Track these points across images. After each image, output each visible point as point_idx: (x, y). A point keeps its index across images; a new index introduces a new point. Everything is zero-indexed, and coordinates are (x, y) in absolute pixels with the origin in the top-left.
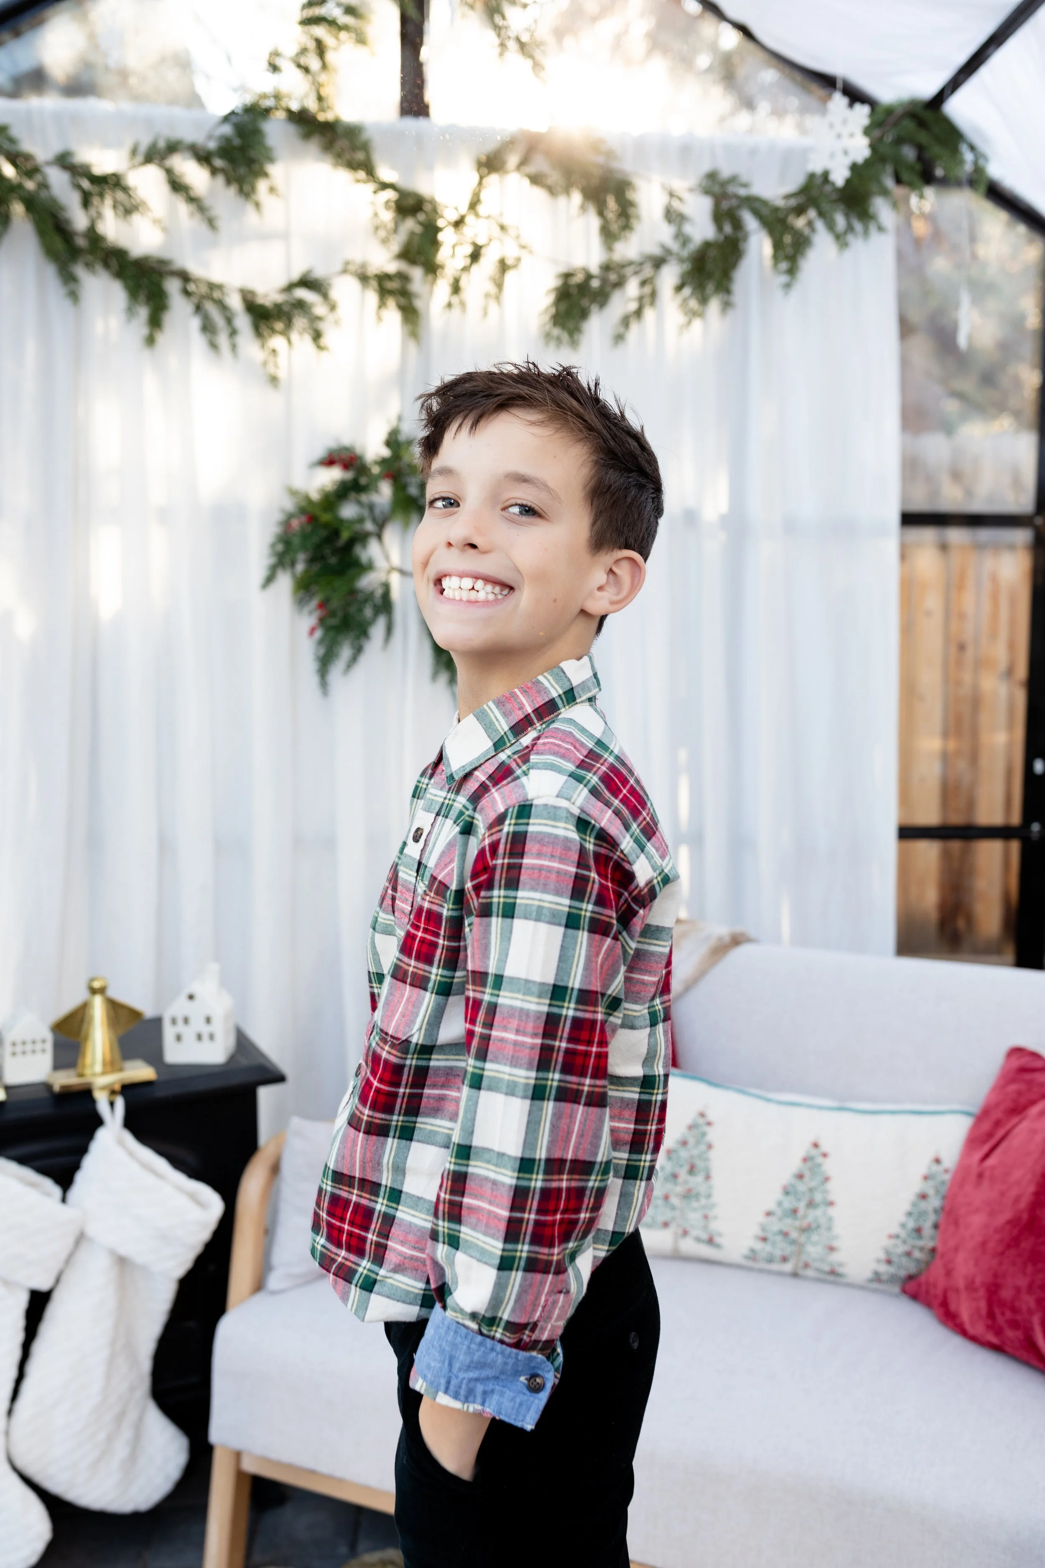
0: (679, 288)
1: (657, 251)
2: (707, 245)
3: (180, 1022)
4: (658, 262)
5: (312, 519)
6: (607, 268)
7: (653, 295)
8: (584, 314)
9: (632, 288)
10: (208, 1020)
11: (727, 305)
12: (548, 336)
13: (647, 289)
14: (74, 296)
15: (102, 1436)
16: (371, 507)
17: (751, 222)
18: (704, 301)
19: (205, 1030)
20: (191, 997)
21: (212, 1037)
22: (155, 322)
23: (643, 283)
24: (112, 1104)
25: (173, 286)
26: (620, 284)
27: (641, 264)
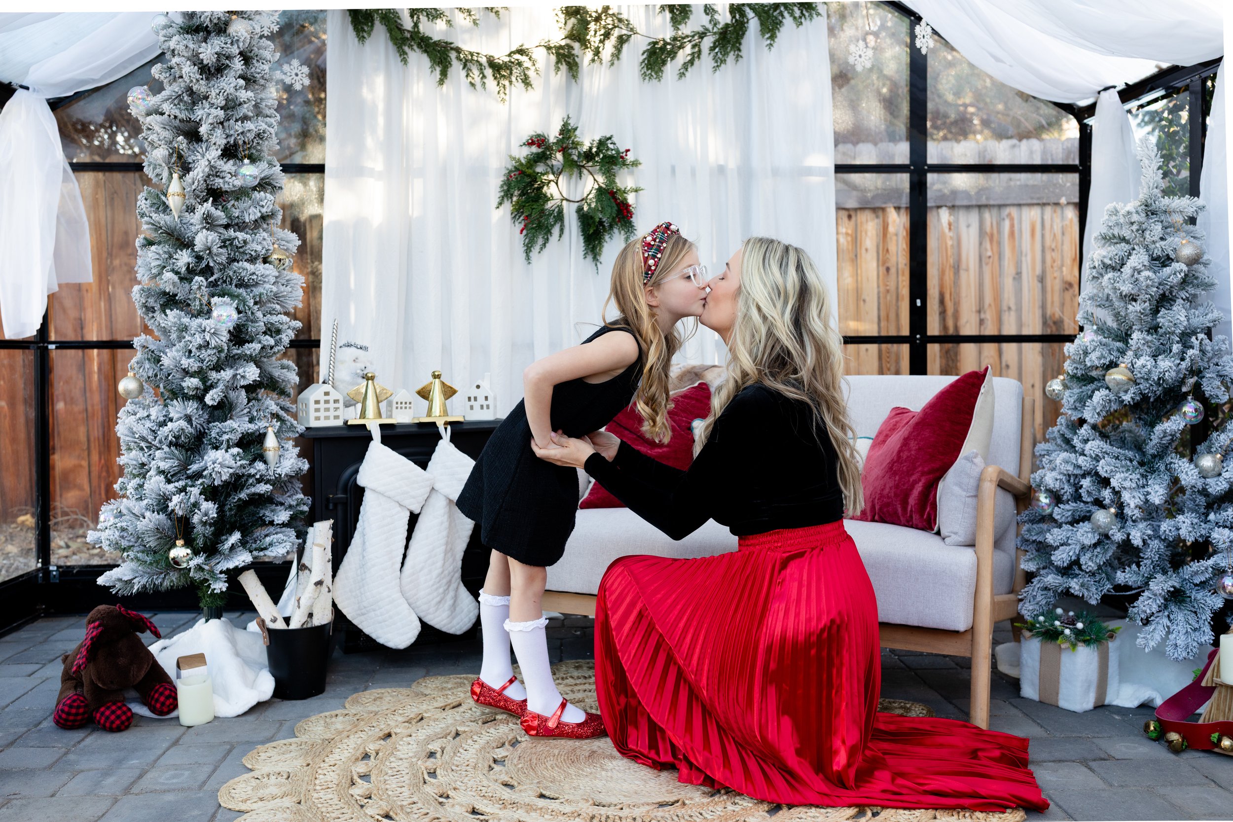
0: (712, 49)
1: (701, 30)
2: (727, 25)
3: (472, 399)
4: (702, 35)
5: (522, 173)
6: (675, 39)
7: (700, 51)
8: (664, 63)
9: (688, 49)
10: (486, 398)
11: (738, 57)
12: (645, 74)
13: (696, 49)
14: (405, 61)
15: (441, 590)
16: (552, 167)
17: (750, 14)
18: (726, 54)
19: (485, 403)
20: (478, 387)
21: (488, 407)
22: (444, 74)
23: (694, 47)
24: (446, 429)
25: (453, 55)
26: (681, 47)
27: (693, 36)
